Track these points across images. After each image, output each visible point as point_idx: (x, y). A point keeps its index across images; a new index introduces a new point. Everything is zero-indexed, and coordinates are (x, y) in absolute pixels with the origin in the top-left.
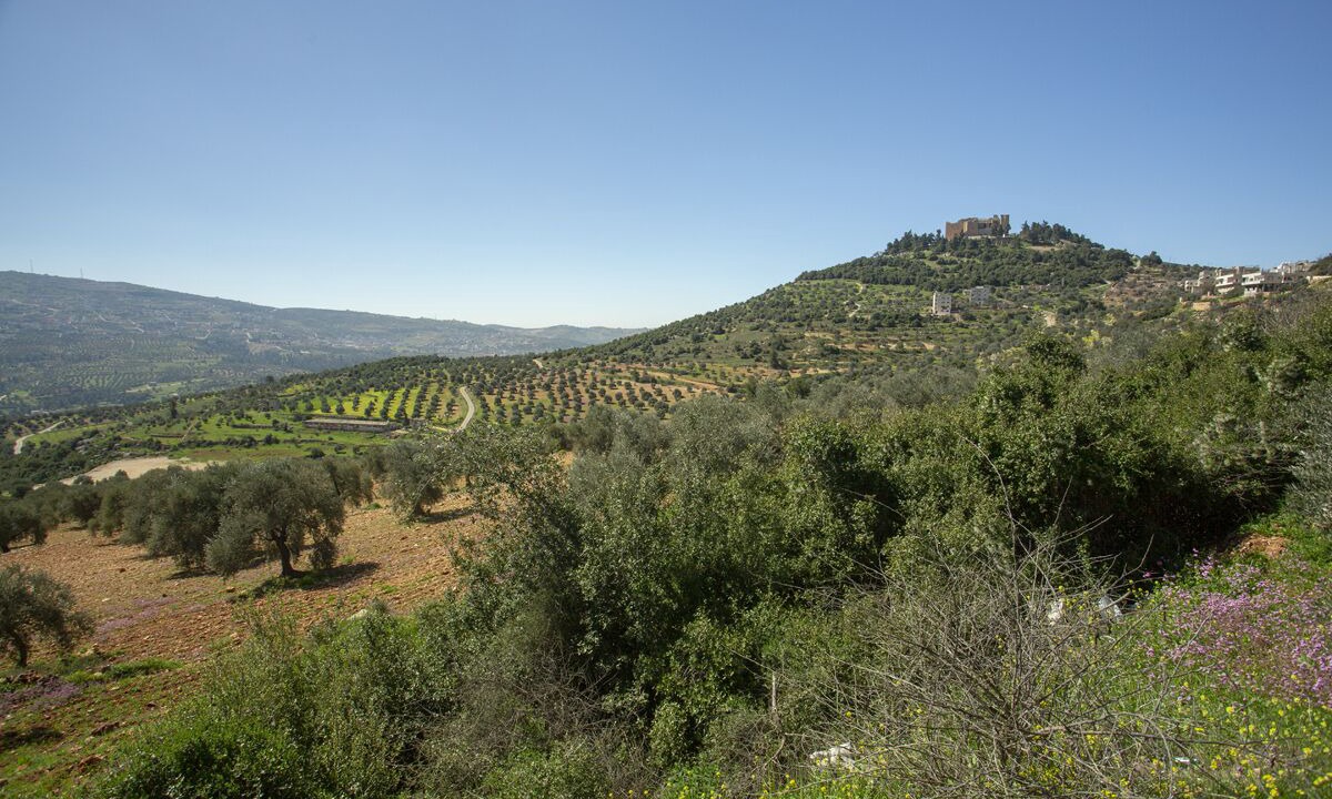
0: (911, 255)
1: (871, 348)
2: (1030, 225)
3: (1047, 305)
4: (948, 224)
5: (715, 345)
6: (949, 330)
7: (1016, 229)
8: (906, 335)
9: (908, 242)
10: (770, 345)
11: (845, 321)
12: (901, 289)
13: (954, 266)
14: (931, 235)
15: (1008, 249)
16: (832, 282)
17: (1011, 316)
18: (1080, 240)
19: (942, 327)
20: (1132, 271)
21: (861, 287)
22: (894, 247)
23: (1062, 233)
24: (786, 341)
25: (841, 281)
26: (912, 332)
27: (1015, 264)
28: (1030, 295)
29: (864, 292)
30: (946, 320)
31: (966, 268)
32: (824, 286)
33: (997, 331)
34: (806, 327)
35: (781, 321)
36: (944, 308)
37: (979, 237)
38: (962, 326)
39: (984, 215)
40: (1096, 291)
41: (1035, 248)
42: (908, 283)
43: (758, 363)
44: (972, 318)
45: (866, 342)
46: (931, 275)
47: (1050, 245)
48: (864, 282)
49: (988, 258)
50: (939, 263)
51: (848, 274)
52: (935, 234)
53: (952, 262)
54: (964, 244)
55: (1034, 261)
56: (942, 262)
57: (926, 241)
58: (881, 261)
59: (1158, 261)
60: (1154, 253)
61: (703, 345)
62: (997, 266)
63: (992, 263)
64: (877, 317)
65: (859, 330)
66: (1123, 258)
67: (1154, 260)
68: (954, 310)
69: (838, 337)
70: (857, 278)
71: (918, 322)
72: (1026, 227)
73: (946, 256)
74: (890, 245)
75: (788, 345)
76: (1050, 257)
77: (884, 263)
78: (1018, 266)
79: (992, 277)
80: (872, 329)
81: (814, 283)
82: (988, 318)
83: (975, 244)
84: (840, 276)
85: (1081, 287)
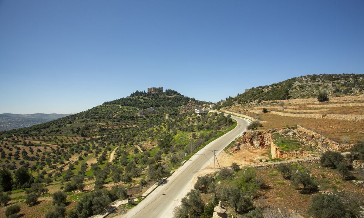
0: (137, 97)
1: (117, 127)
2: (167, 90)
3: (167, 113)
4: (148, 89)
5: (65, 128)
6: (141, 120)
7: (164, 91)
8: (128, 123)
9: (137, 93)
10: (84, 128)
11: (111, 119)
12: (131, 107)
13: (147, 101)
14: (143, 92)
15: (161, 96)
16: (112, 105)
17: (158, 116)
18: (179, 94)
19: (139, 120)
20: (189, 103)
21: (121, 107)
22: (133, 95)
23: (175, 92)
24: (90, 126)
25: (116, 105)
26: (130, 122)
27: (162, 100)
28: (164, 109)
29: (121, 109)
30: (141, 117)
31: (150, 101)
32: (110, 107)
33: (153, 120)
34: (98, 121)
35: (91, 119)
36: (141, 114)
37: (155, 93)
38: (145, 119)
39: (157, 87)
40: (179, 108)
41: (168, 96)
42: (134, 106)
43: (77, 135)
44: (147, 117)
45: (116, 126)
46: (140, 103)
47: (171, 95)
48: (122, 105)
49: (156, 99)
50: (143, 100)
51: (117, 103)
52: (144, 91)
53: (147, 100)
54: (151, 94)
55: (167, 100)
56: (144, 100)
57: (141, 93)
58: (128, 99)
59: (195, 100)
60: (194, 98)
61: (61, 129)
62: (158, 101)
63: (157, 100)
64: (121, 117)
65: (115, 122)
66: (188, 99)
67: (194, 100)
68: (143, 115)
69: (107, 124)
70: (120, 104)
71: (133, 118)
72: (166, 90)
73: (146, 98)
74: (131, 94)
75: (89, 128)
76: (171, 99)
77: (129, 100)
78: (163, 101)
79: (155, 104)
80: (119, 121)
81: (107, 105)
82: (152, 116)
83: (153, 95)
84: (115, 103)
85: (177, 107)
